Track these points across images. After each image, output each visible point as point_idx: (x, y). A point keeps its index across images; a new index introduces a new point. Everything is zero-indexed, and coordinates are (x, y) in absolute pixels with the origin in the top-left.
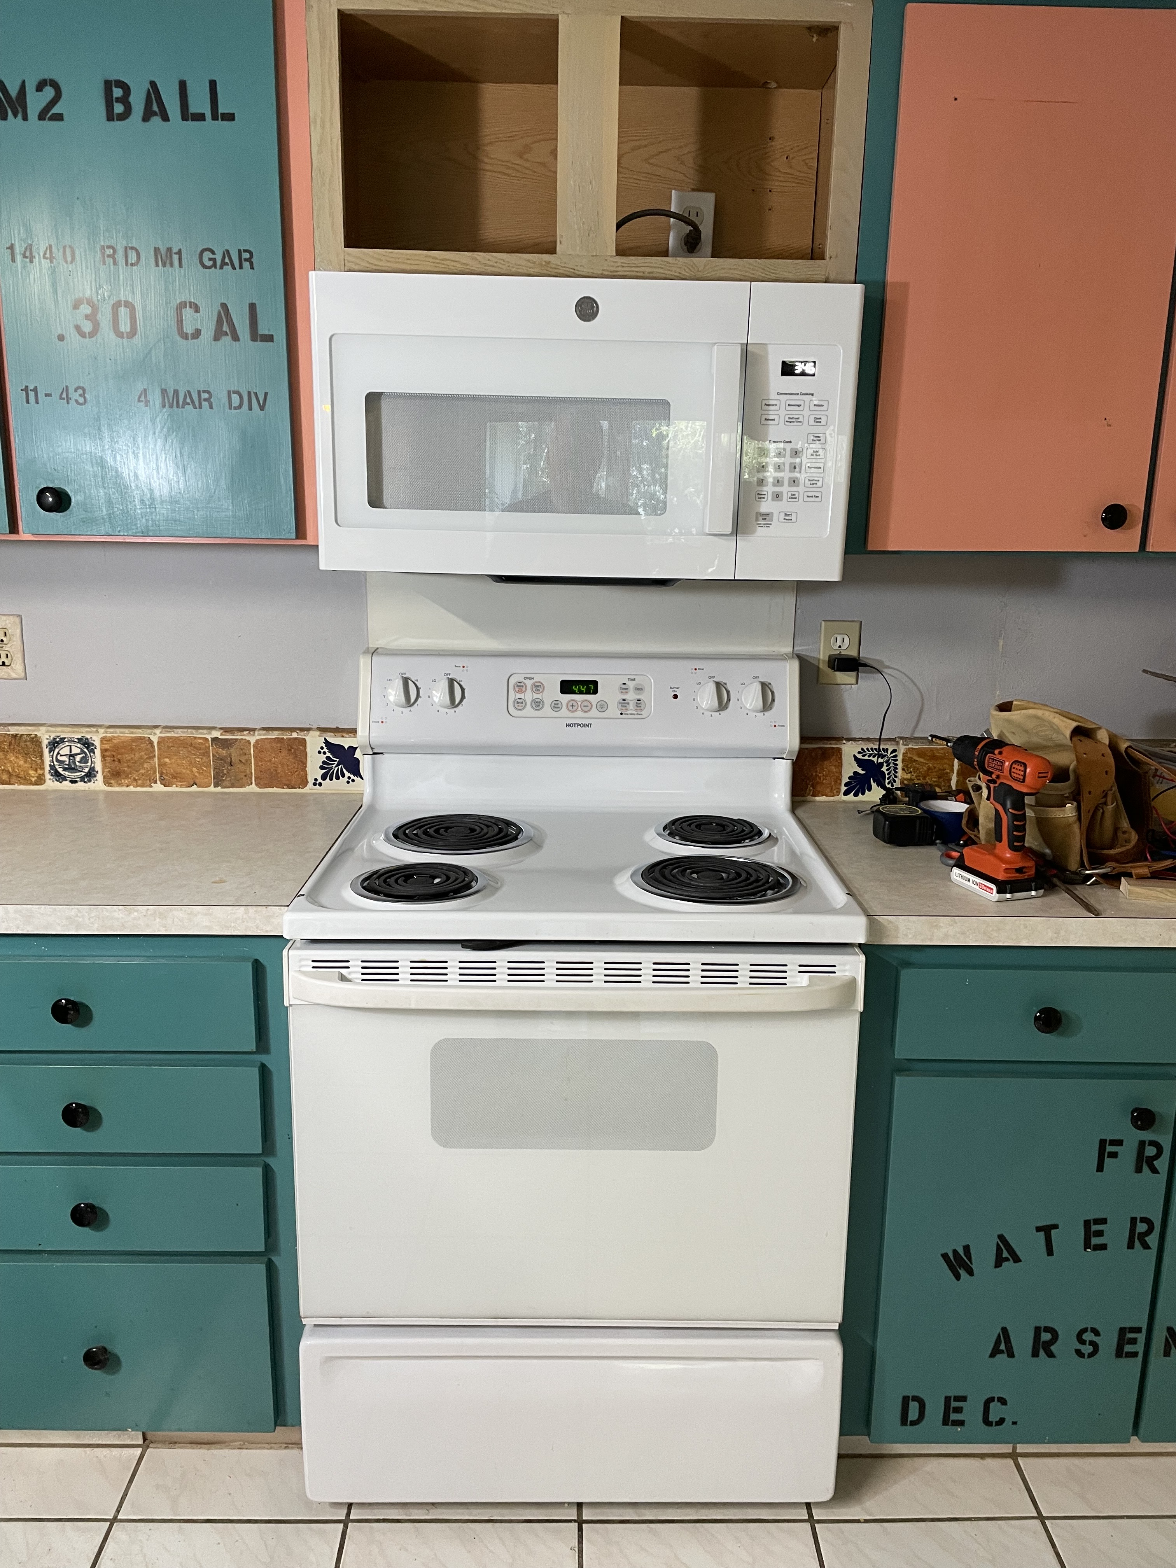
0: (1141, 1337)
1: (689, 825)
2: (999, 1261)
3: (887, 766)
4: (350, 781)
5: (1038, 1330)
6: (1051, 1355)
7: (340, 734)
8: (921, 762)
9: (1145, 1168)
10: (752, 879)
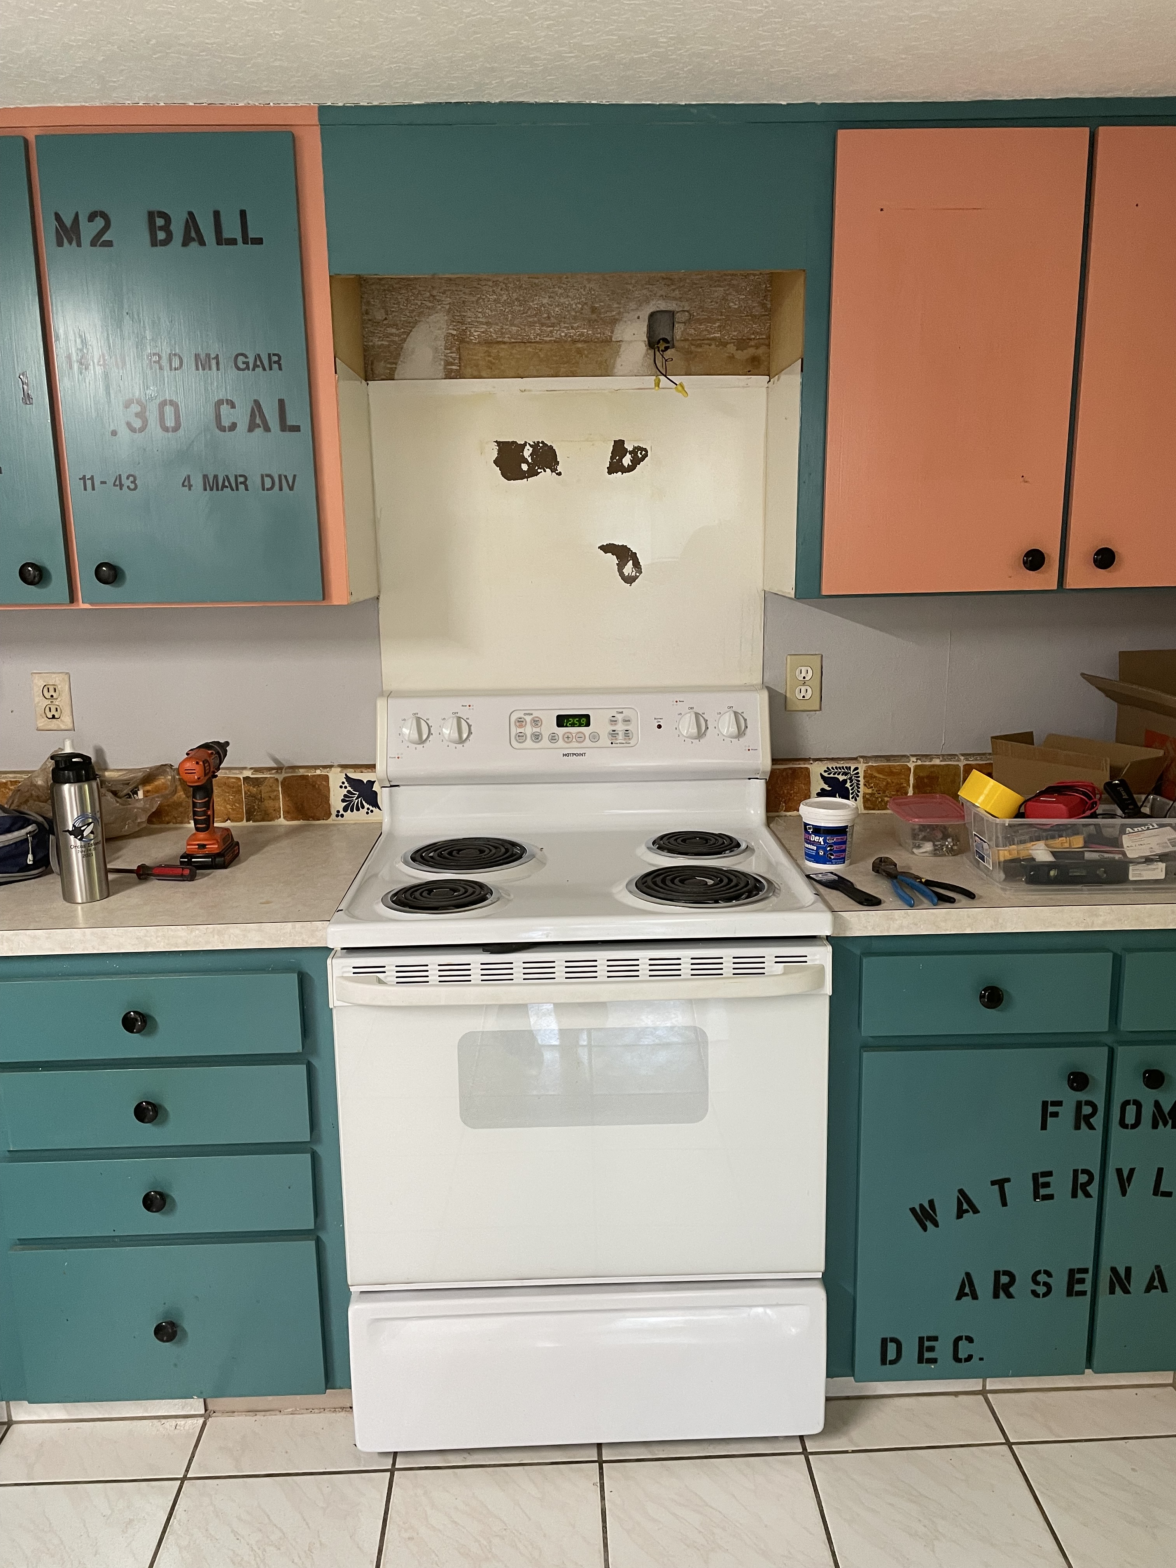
0: (1089, 1277)
1: (676, 840)
2: (960, 1214)
3: (850, 782)
4: (369, 811)
5: (997, 1274)
6: (1010, 1296)
7: (359, 770)
8: (880, 778)
9: (1083, 1125)
10: (732, 884)
